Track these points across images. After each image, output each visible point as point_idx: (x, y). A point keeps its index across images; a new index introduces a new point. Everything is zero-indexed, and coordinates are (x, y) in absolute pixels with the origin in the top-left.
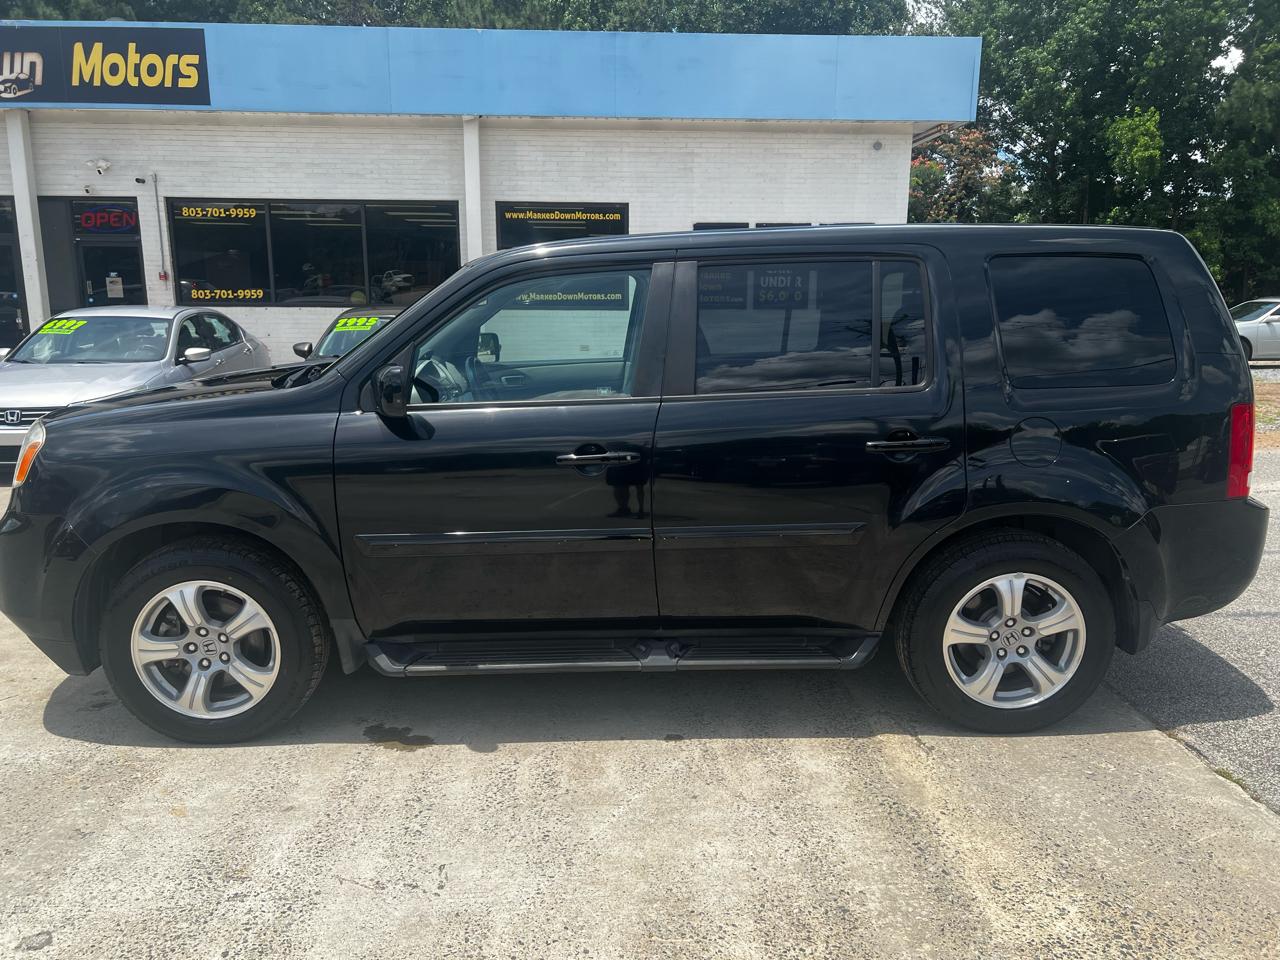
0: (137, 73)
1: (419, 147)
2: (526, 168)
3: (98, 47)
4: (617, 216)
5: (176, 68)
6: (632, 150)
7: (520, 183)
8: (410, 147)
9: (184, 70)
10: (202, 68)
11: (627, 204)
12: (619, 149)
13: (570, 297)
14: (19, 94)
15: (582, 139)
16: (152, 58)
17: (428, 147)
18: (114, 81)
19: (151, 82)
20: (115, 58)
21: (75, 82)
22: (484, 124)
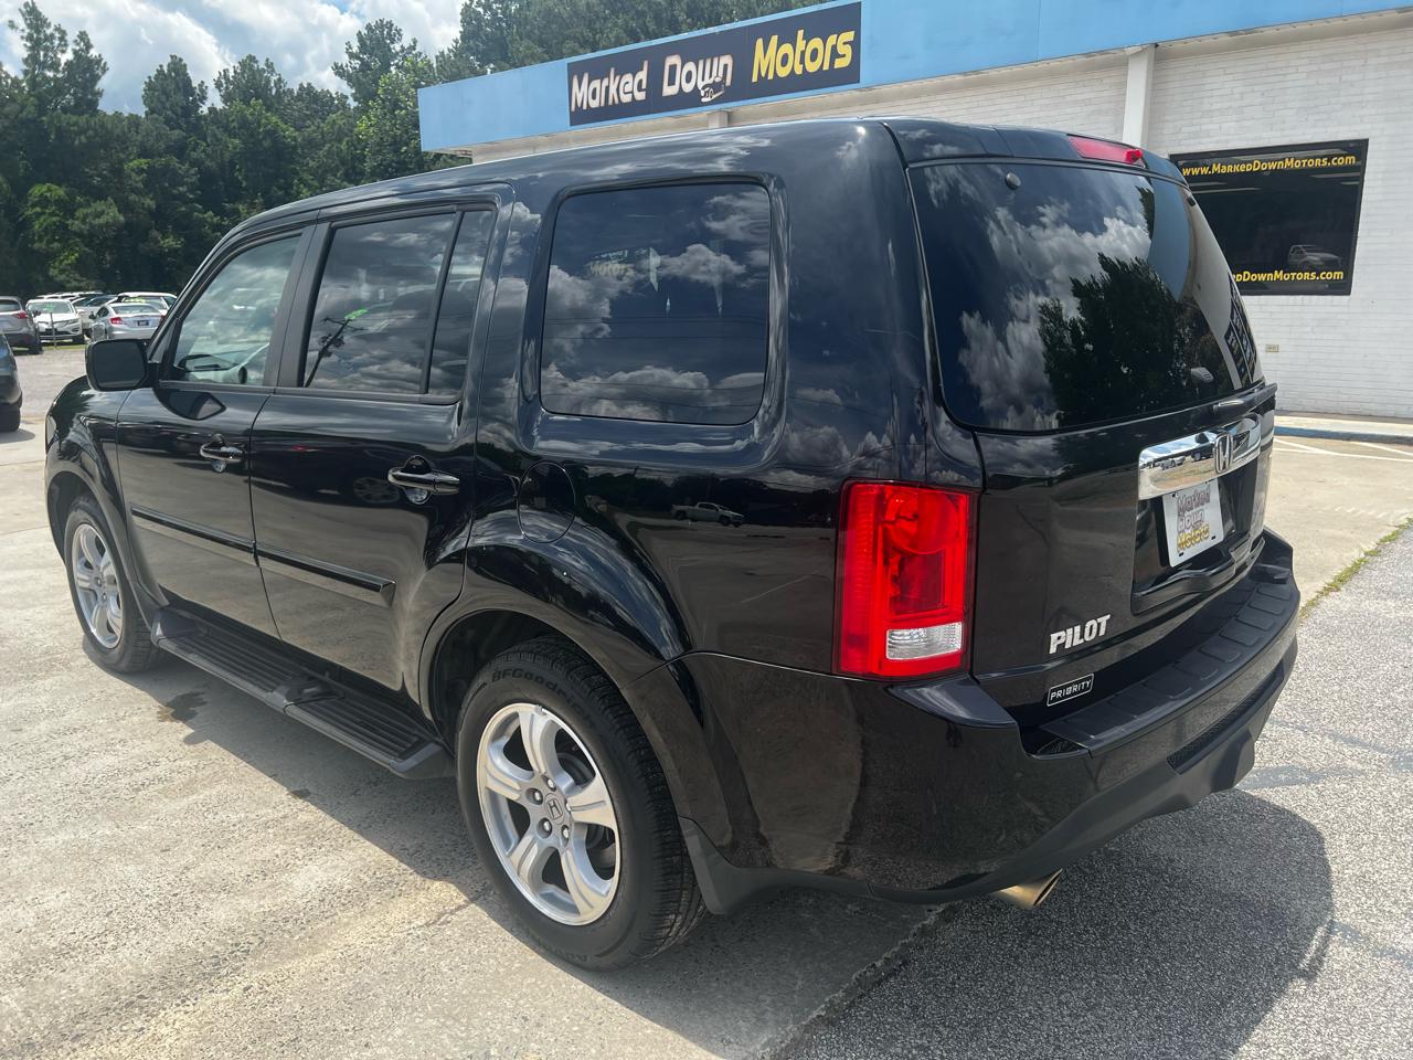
0: (802, 61)
1: (1080, 97)
2: (1215, 107)
3: (774, 39)
4: (1351, 160)
5: (834, 48)
6: (1385, 60)
7: (1204, 127)
8: (1069, 98)
9: (842, 49)
10: (855, 45)
11: (1366, 141)
12: (1362, 62)
13: (1262, 277)
14: (714, 97)
15: (1303, 55)
16: (816, 43)
17: (1092, 95)
18: (783, 72)
19: (812, 67)
20: (787, 48)
21: (755, 79)
22: (1160, 55)
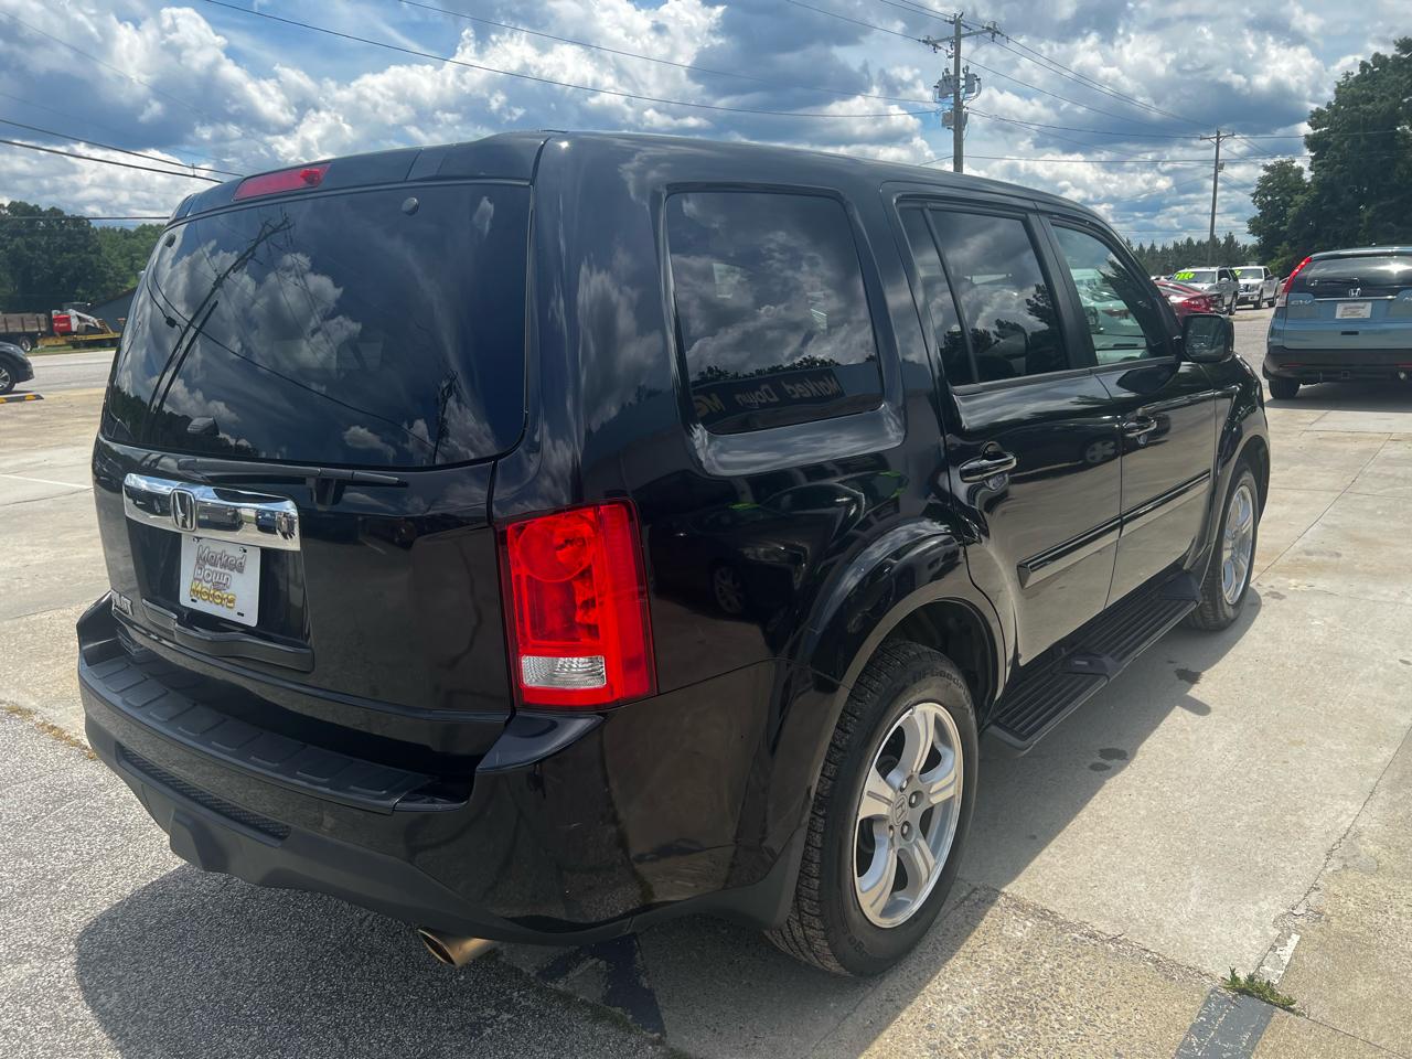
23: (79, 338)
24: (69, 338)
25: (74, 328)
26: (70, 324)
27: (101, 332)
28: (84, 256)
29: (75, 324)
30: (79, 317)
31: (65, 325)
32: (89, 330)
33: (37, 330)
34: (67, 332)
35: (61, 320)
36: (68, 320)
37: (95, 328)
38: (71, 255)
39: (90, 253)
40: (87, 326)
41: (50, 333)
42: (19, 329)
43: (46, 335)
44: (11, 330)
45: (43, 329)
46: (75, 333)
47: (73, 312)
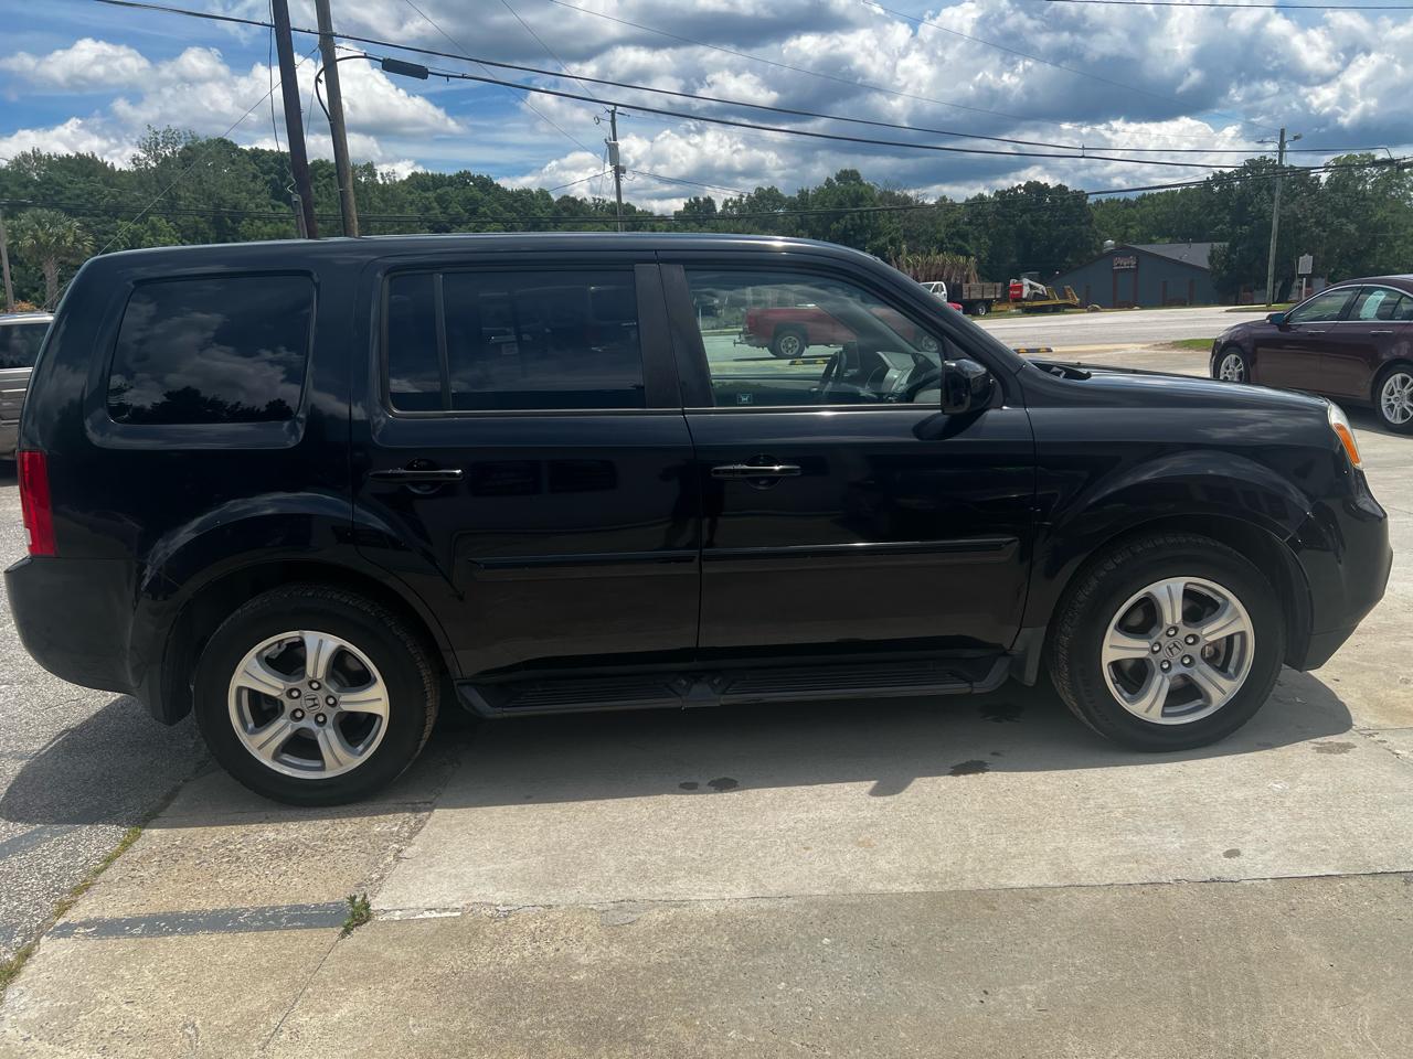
23: (1026, 303)
24: (1019, 304)
25: (1025, 296)
26: (1021, 291)
27: (1047, 298)
28: (1077, 227)
29: (1026, 291)
30: (1031, 286)
31: (1018, 292)
32: (1037, 297)
33: (993, 297)
34: (1018, 299)
35: (1015, 288)
36: (1021, 288)
37: (1043, 295)
38: (1067, 227)
39: (1083, 224)
40: (1036, 293)
41: (1004, 299)
42: (979, 297)
43: (1001, 302)
44: (972, 297)
45: (998, 296)
46: (1025, 300)
47: (1026, 281)
